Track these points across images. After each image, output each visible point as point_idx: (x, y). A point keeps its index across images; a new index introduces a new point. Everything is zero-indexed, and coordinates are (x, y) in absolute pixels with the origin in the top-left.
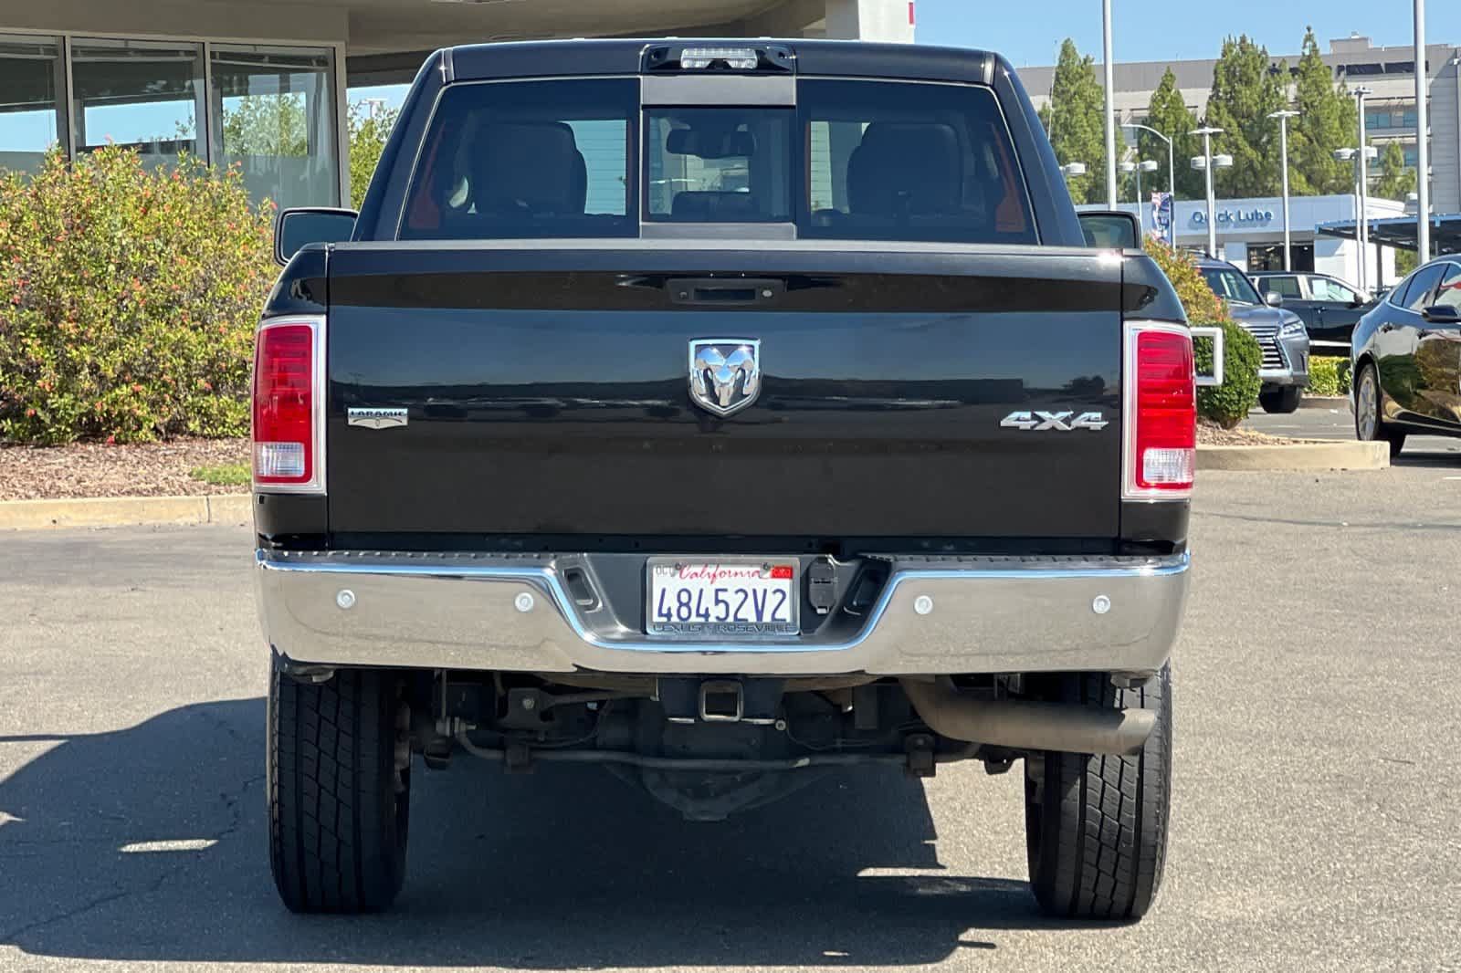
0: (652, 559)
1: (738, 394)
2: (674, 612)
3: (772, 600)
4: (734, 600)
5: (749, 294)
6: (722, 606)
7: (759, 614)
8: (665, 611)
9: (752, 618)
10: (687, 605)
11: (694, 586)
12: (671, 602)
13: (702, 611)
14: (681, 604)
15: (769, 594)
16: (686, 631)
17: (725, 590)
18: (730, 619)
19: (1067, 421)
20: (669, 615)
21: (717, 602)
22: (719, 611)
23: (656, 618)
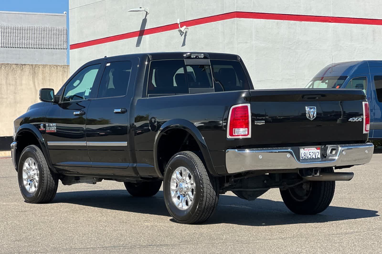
0: (300, 147)
1: (313, 117)
2: (303, 157)
3: (317, 154)
4: (312, 154)
5: (315, 98)
6: (310, 155)
7: (315, 156)
8: (302, 157)
9: (314, 157)
10: (305, 155)
11: (306, 152)
12: (303, 155)
13: (307, 157)
14: (304, 155)
15: (317, 153)
16: (305, 160)
17: (310, 152)
18: (311, 158)
19: (357, 120)
20: (303, 158)
21: (309, 155)
22: (309, 156)
23: (301, 158)
